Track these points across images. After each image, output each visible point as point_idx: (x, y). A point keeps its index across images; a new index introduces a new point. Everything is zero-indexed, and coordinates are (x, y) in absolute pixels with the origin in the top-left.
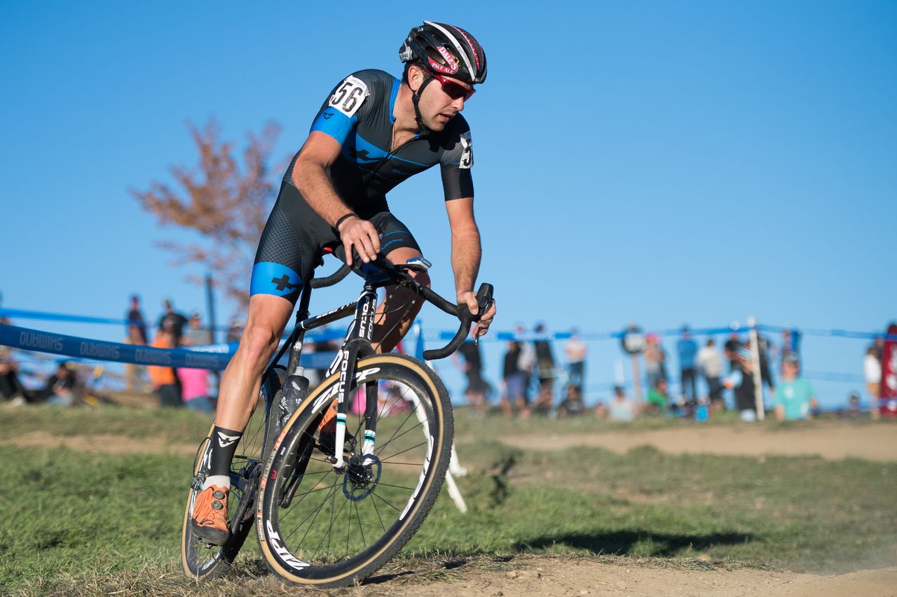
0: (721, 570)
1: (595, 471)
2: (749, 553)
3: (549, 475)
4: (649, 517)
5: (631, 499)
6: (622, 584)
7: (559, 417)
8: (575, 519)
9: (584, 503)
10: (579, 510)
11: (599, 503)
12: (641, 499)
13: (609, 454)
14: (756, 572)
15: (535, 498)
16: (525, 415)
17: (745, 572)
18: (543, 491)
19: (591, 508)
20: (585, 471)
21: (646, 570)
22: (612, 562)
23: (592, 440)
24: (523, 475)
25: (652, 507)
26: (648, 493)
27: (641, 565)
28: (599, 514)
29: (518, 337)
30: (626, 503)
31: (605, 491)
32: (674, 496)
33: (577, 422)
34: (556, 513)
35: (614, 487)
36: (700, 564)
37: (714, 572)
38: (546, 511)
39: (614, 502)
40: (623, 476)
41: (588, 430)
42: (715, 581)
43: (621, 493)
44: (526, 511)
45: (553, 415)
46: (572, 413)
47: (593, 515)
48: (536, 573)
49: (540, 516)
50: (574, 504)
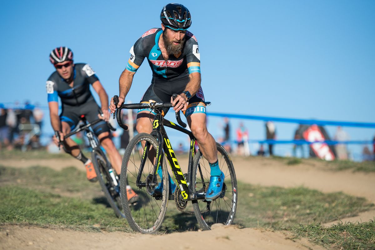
0: (104, 232)
1: (43, 179)
2: (120, 223)
3: (19, 181)
4: (71, 203)
5: (62, 194)
6: (51, 239)
7: (27, 151)
8: (31, 204)
9: (36, 196)
10: (33, 200)
11: (45, 196)
12: (68, 195)
13: (52, 170)
14: (123, 233)
15: (10, 193)
16: (10, 149)
17: (117, 233)
18: (14, 190)
19: (40, 199)
20: (38, 179)
21: (65, 232)
22: (47, 227)
23: (43, 163)
24: (5, 181)
25: (72, 199)
26: (71, 191)
27: (63, 229)
28: (44, 202)
29: (6, 106)
30: (59, 197)
31: (48, 190)
32: (84, 193)
33: (36, 153)
34: (21, 201)
35: (53, 188)
36: (94, 229)
37: (101, 233)
38: (15, 200)
39: (53, 196)
40: (58, 183)
41: (41, 158)
42: (101, 238)
43: (57, 191)
44: (5, 200)
45: (24, 149)
46: (34, 149)
47: (41, 203)
48: (5, 233)
49: (12, 202)
50: (31, 196)
